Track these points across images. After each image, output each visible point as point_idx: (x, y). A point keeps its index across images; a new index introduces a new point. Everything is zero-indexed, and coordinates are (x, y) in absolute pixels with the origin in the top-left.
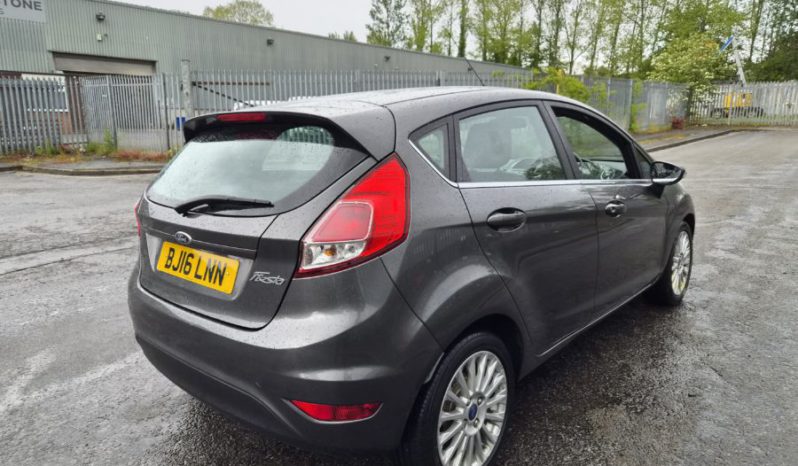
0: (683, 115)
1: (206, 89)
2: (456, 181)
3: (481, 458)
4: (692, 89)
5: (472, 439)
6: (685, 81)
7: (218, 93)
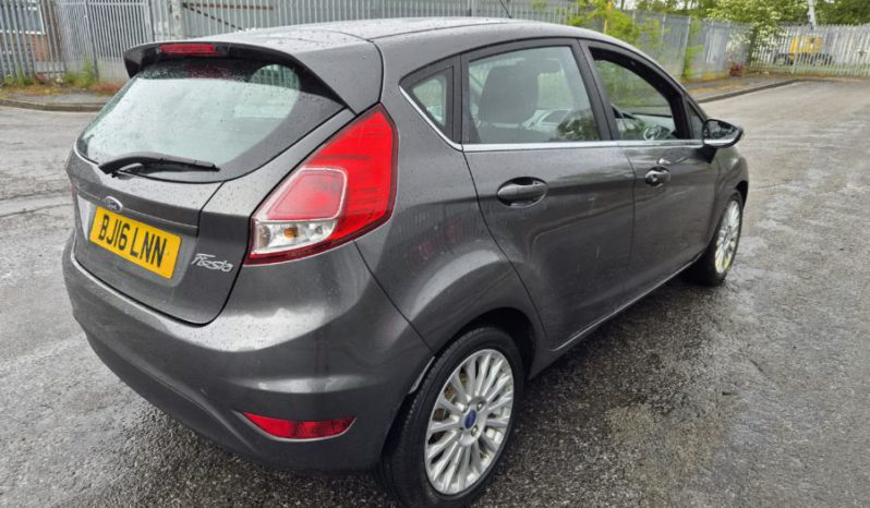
0: (744, 60)
1: (199, 12)
2: (460, 143)
3: (479, 471)
4: (756, 31)
5: (468, 451)
6: (749, 20)
7: (213, 18)
